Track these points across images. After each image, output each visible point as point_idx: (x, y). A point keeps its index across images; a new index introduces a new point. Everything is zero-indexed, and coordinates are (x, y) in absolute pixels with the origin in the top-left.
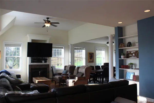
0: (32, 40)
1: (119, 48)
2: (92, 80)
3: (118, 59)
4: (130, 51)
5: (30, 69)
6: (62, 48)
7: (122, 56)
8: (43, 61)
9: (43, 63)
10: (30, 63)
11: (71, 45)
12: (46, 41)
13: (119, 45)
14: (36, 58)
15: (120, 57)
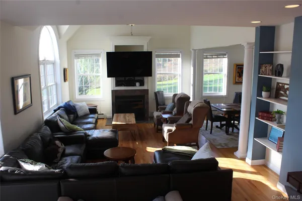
0: (116, 47)
1: (259, 74)
2: (224, 125)
3: (255, 98)
4: (282, 84)
5: (114, 97)
6: (178, 56)
7: (264, 93)
8: (137, 84)
9: (138, 87)
10: (114, 88)
11: (195, 50)
12: (143, 46)
13: (260, 68)
14: (123, 79)
15: (260, 95)
